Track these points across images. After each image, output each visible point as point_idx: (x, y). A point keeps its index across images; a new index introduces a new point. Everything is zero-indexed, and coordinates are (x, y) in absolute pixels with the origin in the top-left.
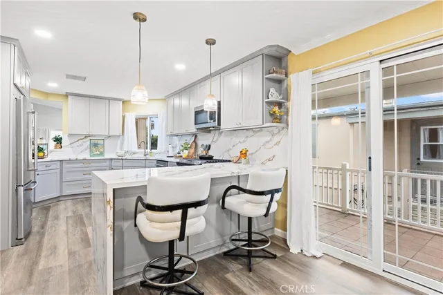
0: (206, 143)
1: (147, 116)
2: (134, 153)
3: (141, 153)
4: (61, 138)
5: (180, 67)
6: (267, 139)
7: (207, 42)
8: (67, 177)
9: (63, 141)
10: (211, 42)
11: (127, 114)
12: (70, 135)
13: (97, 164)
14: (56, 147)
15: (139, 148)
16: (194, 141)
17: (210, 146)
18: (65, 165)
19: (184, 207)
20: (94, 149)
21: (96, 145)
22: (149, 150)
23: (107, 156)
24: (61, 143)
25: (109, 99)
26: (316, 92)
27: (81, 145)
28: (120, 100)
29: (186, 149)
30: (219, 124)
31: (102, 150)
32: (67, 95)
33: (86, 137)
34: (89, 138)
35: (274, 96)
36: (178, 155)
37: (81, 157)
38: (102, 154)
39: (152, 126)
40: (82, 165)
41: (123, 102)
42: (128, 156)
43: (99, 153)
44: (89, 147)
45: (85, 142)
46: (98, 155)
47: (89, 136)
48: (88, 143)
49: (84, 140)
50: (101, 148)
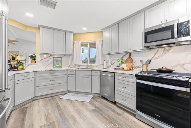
1: (88, 42)
2: (80, 66)
4: (35, 56)
11: (76, 42)
12: (41, 54)
13: (59, 74)
14: (32, 62)
16: (130, 58)
17: (150, 61)
18: (38, 75)
20: (55, 63)
23: (64, 68)
24: (35, 59)
25: (66, 31)
27: (48, 61)
31: (60, 64)
32: (39, 27)
33: (51, 55)
34: (53, 56)
36: (117, 68)
37: (49, 68)
38: (60, 66)
40: (49, 74)
41: (74, 34)
43: (59, 66)
44: (53, 62)
45: (50, 59)
46: (58, 67)
47: (53, 55)
48: (52, 60)
49: (50, 58)
50: (60, 63)
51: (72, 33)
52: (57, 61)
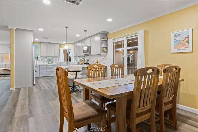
0: (88, 59)
1: (68, 49)
2: (63, 63)
3: (65, 63)
5: (78, 35)
6: (103, 58)
7: (84, 31)
8: (41, 71)
9: (39, 58)
10: (85, 31)
11: (60, 49)
12: (41, 56)
13: (50, 66)
15: (65, 61)
16: (84, 58)
18: (41, 67)
19: (76, 72)
20: (49, 61)
21: (50, 60)
22: (68, 62)
23: (53, 64)
25: (54, 44)
26: (114, 45)
27: (45, 60)
28: (58, 44)
29: (81, 61)
30: (90, 53)
31: (52, 62)
32: (40, 43)
33: (46, 57)
35: (104, 45)
36: (78, 63)
37: (45, 64)
38: (52, 63)
39: (69, 53)
40: (46, 67)
42: (61, 64)
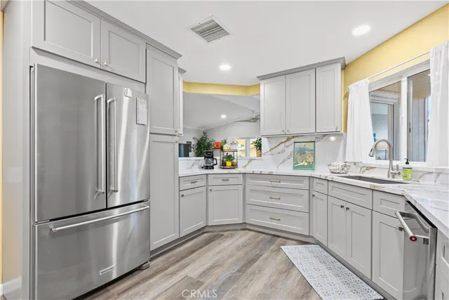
8: (250, 198)
12: (271, 138)
13: (289, 184)
18: (249, 181)
20: (299, 157)
25: (316, 67)
27: (283, 151)
31: (311, 160)
33: (289, 139)
34: (293, 140)
38: (311, 166)
40: (268, 183)
43: (306, 164)
44: (293, 154)
45: (288, 146)
46: (303, 167)
47: (293, 137)
48: (291, 148)
49: (287, 144)
50: (310, 157)
51: (336, 63)
52: (302, 152)
